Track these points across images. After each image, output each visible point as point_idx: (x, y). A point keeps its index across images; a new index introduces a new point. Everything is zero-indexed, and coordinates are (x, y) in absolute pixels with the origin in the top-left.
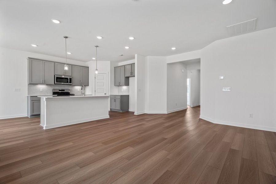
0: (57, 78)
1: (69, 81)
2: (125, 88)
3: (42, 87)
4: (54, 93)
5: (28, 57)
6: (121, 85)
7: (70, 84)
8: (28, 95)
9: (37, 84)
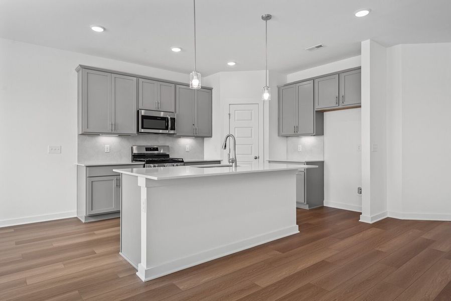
0: (144, 117)
1: (170, 126)
2: (309, 141)
3: (108, 142)
4: (136, 157)
5: (80, 65)
6: (299, 133)
7: (172, 132)
8: (79, 161)
9: (97, 134)
